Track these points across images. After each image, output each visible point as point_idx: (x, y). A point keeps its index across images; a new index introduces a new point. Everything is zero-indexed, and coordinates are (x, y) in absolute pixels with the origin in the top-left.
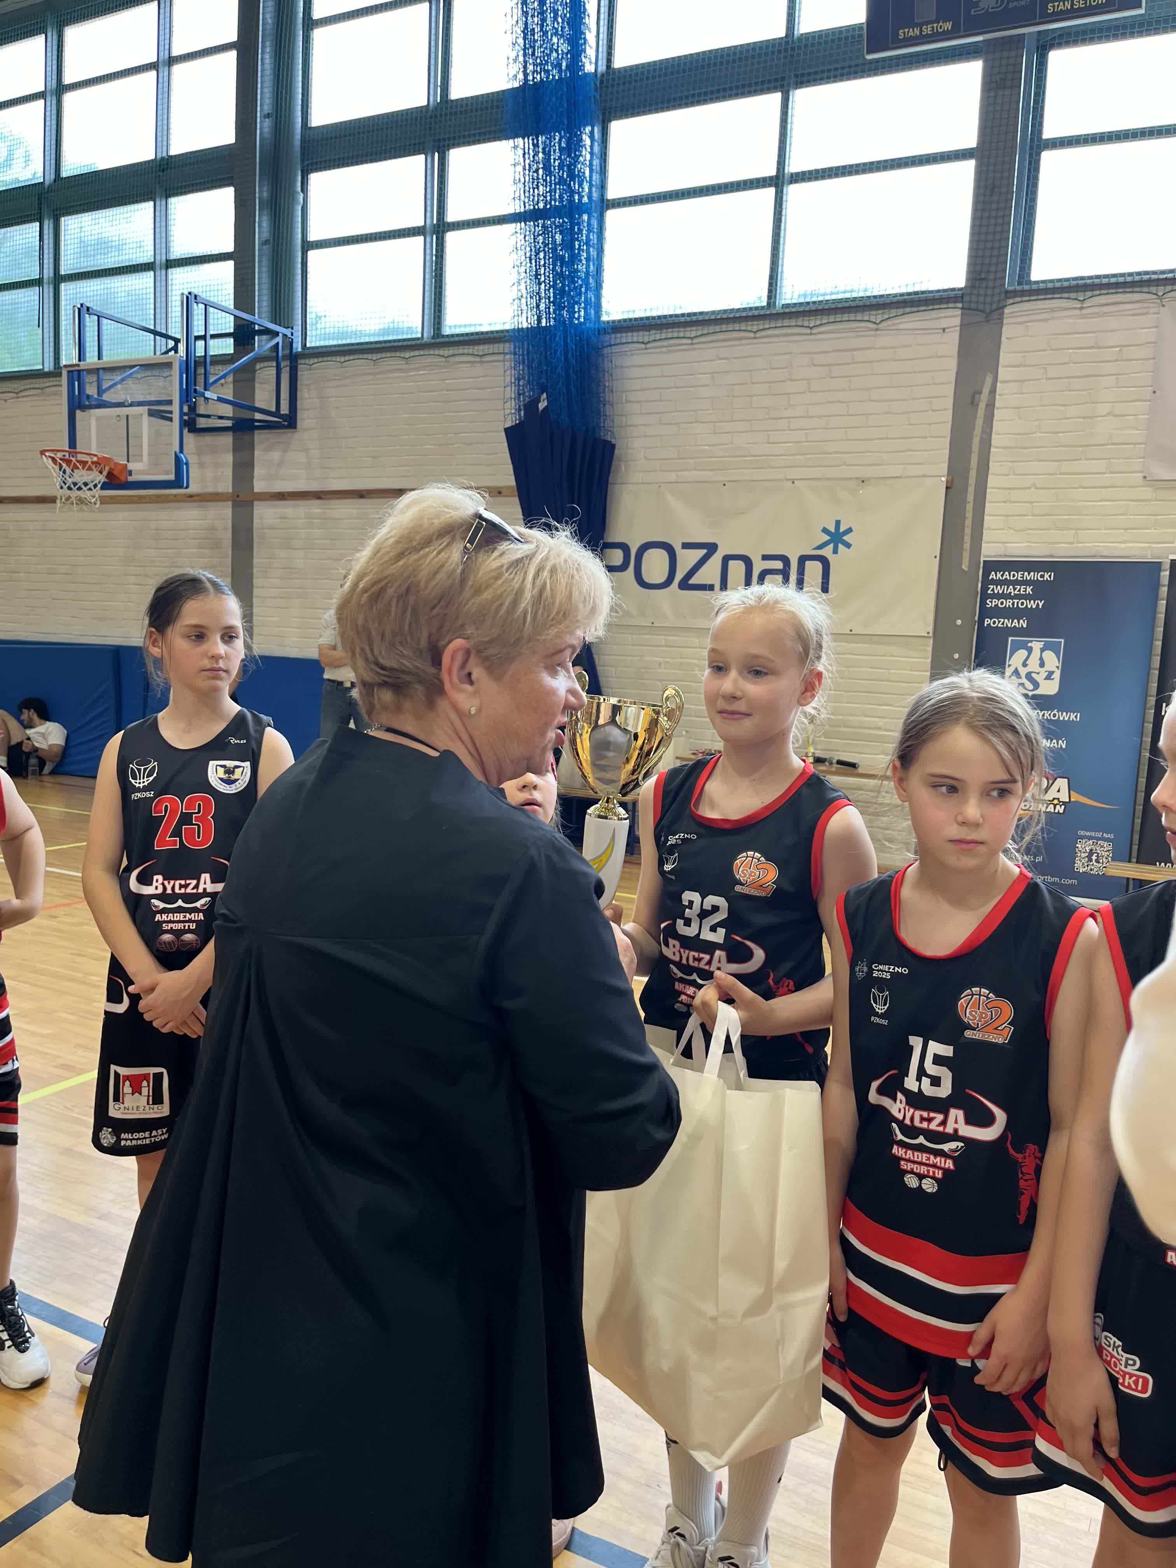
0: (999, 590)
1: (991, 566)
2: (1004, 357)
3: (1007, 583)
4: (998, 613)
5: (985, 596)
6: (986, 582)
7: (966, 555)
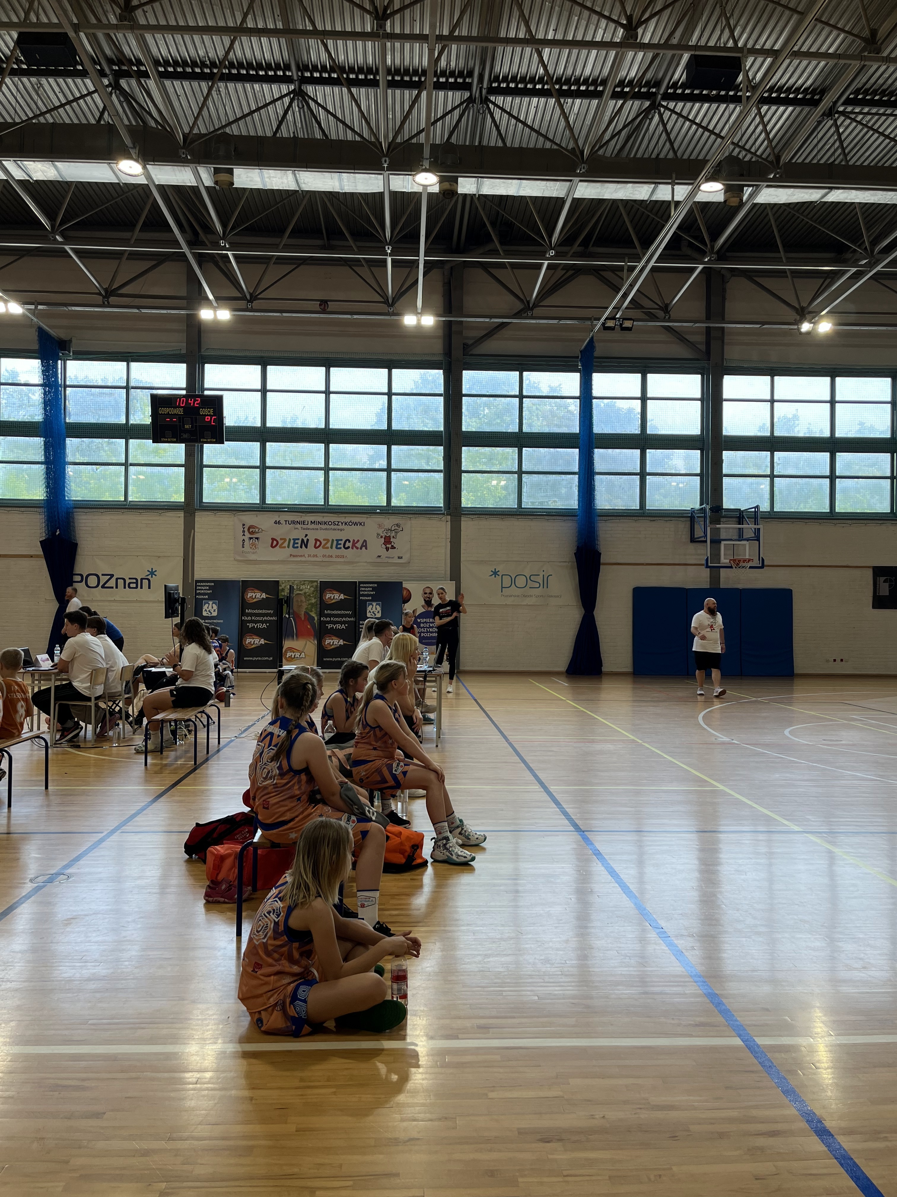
0: (200, 588)
1: (197, 581)
2: (197, 526)
3: (202, 586)
4: (200, 594)
5: (196, 590)
6: (196, 586)
7: (190, 578)
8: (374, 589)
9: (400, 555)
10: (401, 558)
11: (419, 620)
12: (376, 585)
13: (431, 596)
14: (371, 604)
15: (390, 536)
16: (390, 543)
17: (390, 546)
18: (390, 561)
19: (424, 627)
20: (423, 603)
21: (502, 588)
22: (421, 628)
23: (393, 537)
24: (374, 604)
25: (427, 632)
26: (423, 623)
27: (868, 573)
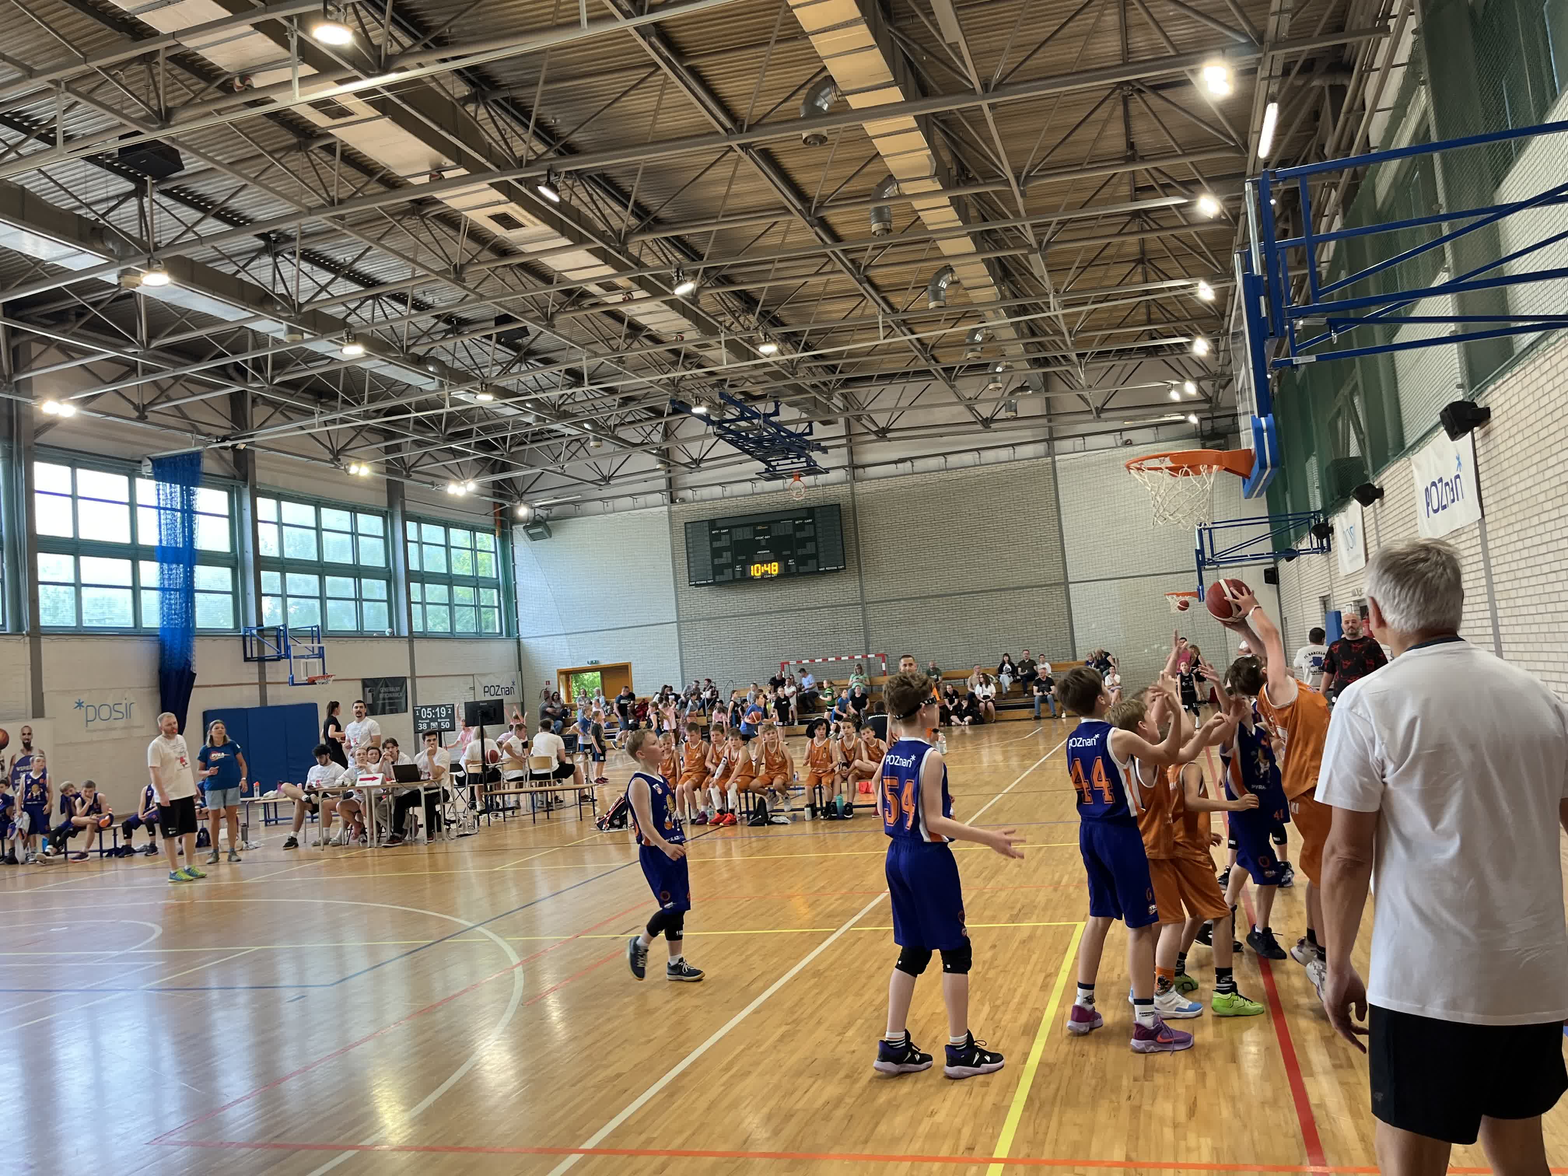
11: (18, 769)
13: (29, 737)
20: (22, 747)
21: (87, 721)
27: (359, 685)
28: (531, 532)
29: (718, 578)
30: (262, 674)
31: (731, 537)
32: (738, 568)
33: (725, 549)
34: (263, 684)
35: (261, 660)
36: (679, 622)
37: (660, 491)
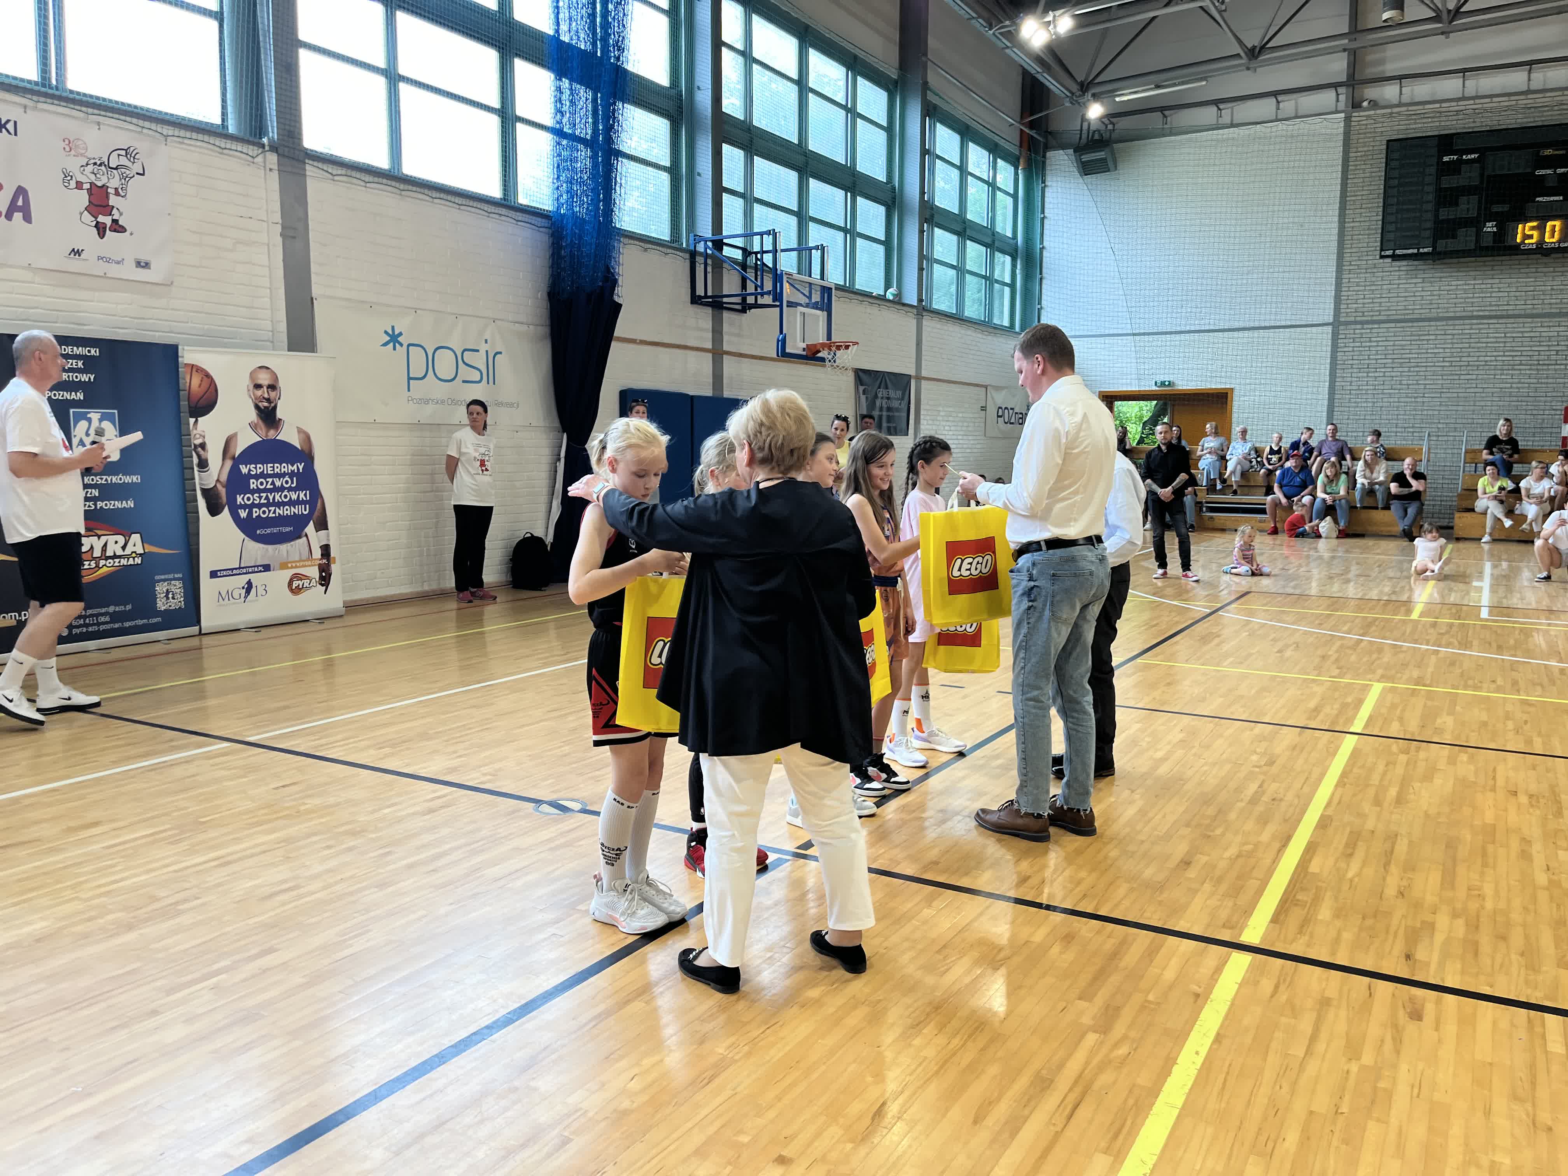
8: (89, 364)
9: (143, 258)
10: (147, 265)
11: (244, 470)
12: (94, 352)
13: (273, 394)
14: (84, 417)
15: (104, 187)
16: (108, 210)
17: (107, 220)
18: (114, 271)
19: (259, 491)
20: (253, 415)
21: (409, 379)
22: (253, 492)
23: (117, 193)
24: (95, 416)
25: (268, 505)
26: (257, 477)
27: (850, 377)
28: (1085, 158)
29: (1441, 245)
30: (717, 333)
31: (1483, 169)
32: (1490, 227)
33: (1468, 190)
34: (718, 353)
35: (717, 304)
36: (1336, 324)
37: (1335, 86)
